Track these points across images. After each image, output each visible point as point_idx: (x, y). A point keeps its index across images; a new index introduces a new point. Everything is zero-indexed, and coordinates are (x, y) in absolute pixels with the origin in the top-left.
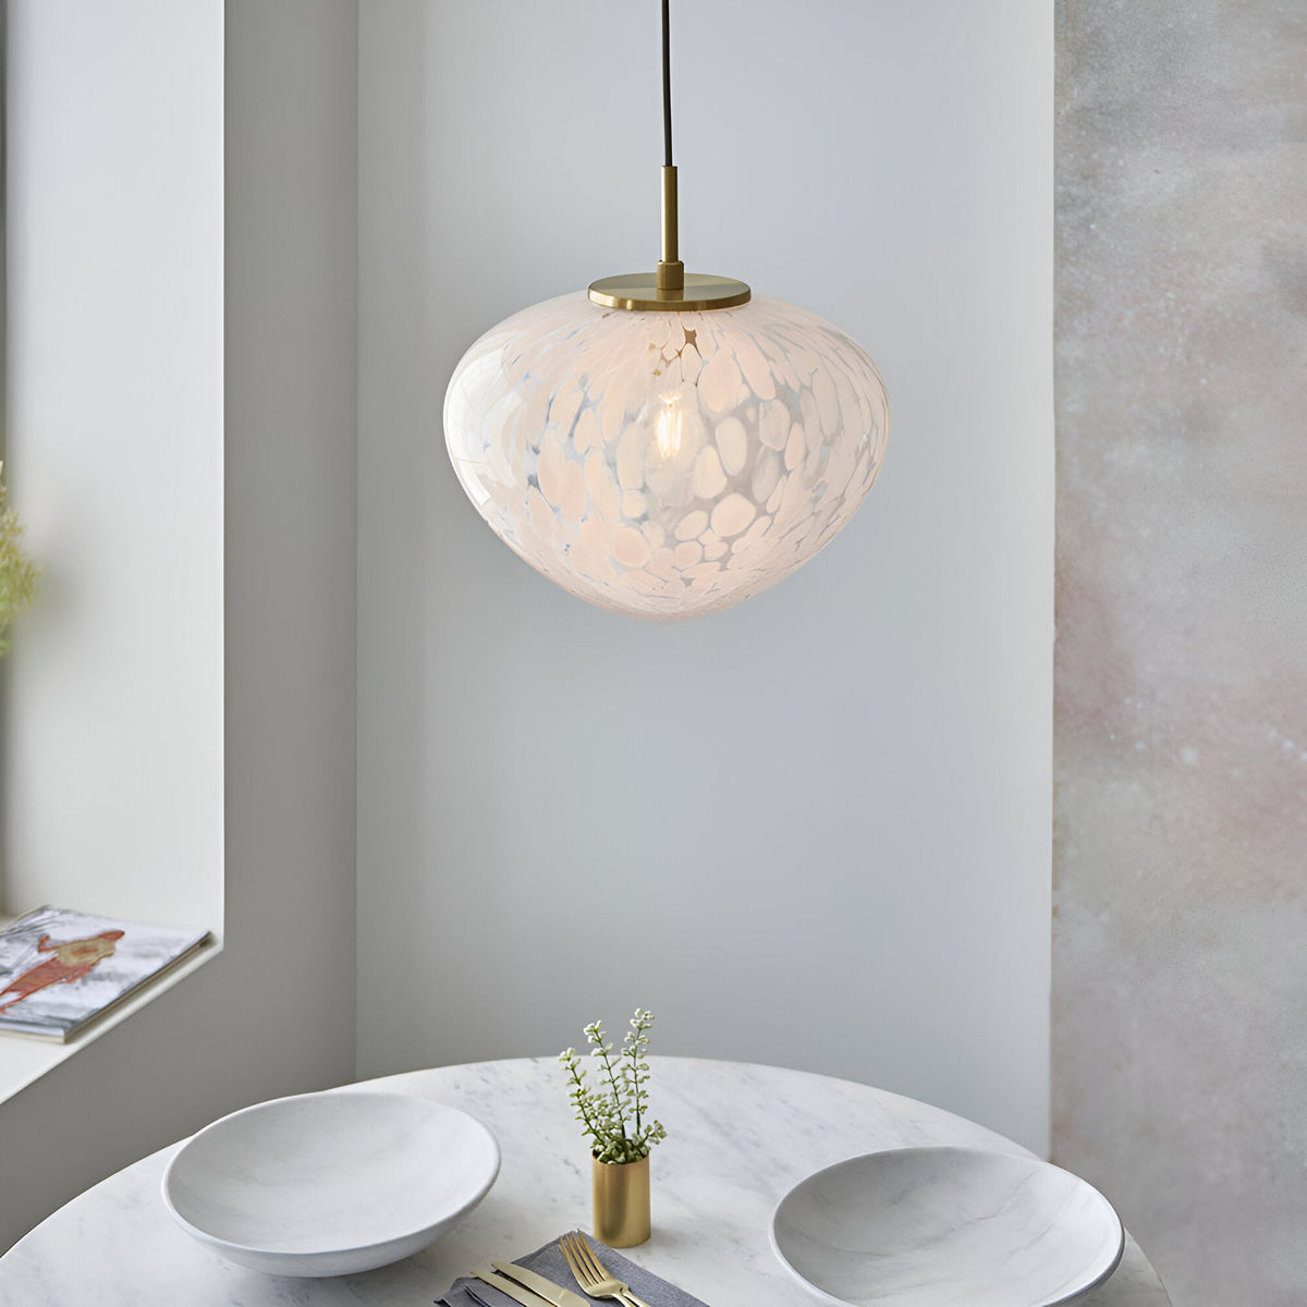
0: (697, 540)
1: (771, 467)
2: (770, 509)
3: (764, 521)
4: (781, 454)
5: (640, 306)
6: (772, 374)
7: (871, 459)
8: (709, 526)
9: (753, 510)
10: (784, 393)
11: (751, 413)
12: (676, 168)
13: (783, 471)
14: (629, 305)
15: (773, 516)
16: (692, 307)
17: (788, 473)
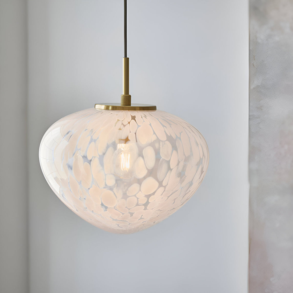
0: (135, 196)
1: (164, 167)
2: (164, 184)
3: (161, 189)
4: (168, 162)
5: (115, 108)
6: (165, 131)
7: (202, 168)
8: (140, 190)
9: (157, 184)
10: (169, 138)
11: (157, 145)
12: (128, 58)
13: (169, 169)
14: (110, 108)
15: (165, 187)
16: (134, 109)
17: (171, 170)
